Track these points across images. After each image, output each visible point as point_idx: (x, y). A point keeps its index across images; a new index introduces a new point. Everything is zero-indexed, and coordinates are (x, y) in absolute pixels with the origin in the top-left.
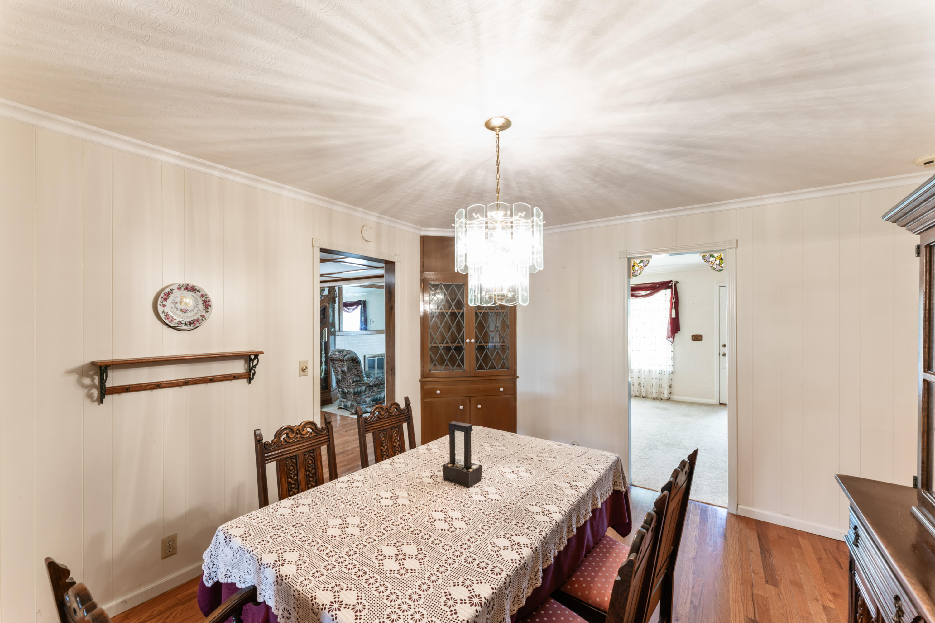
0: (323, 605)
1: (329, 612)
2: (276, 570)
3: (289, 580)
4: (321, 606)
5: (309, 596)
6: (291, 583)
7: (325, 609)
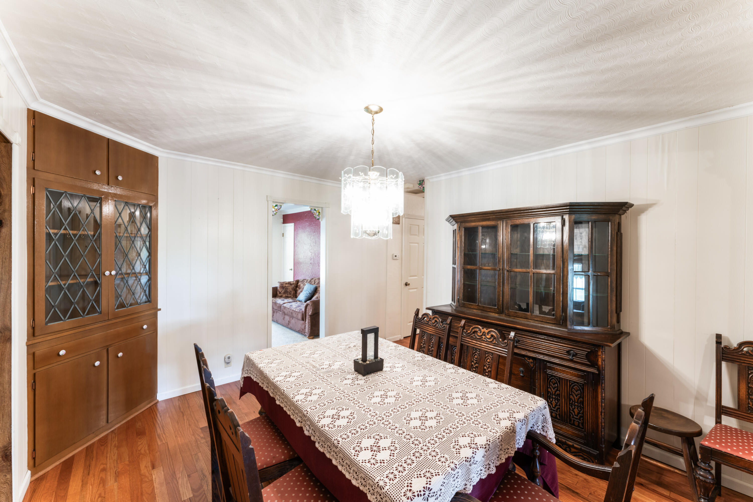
0: (512, 424)
1: (516, 422)
2: (481, 447)
3: (491, 439)
4: (513, 425)
5: (505, 430)
6: (493, 439)
7: (514, 423)
